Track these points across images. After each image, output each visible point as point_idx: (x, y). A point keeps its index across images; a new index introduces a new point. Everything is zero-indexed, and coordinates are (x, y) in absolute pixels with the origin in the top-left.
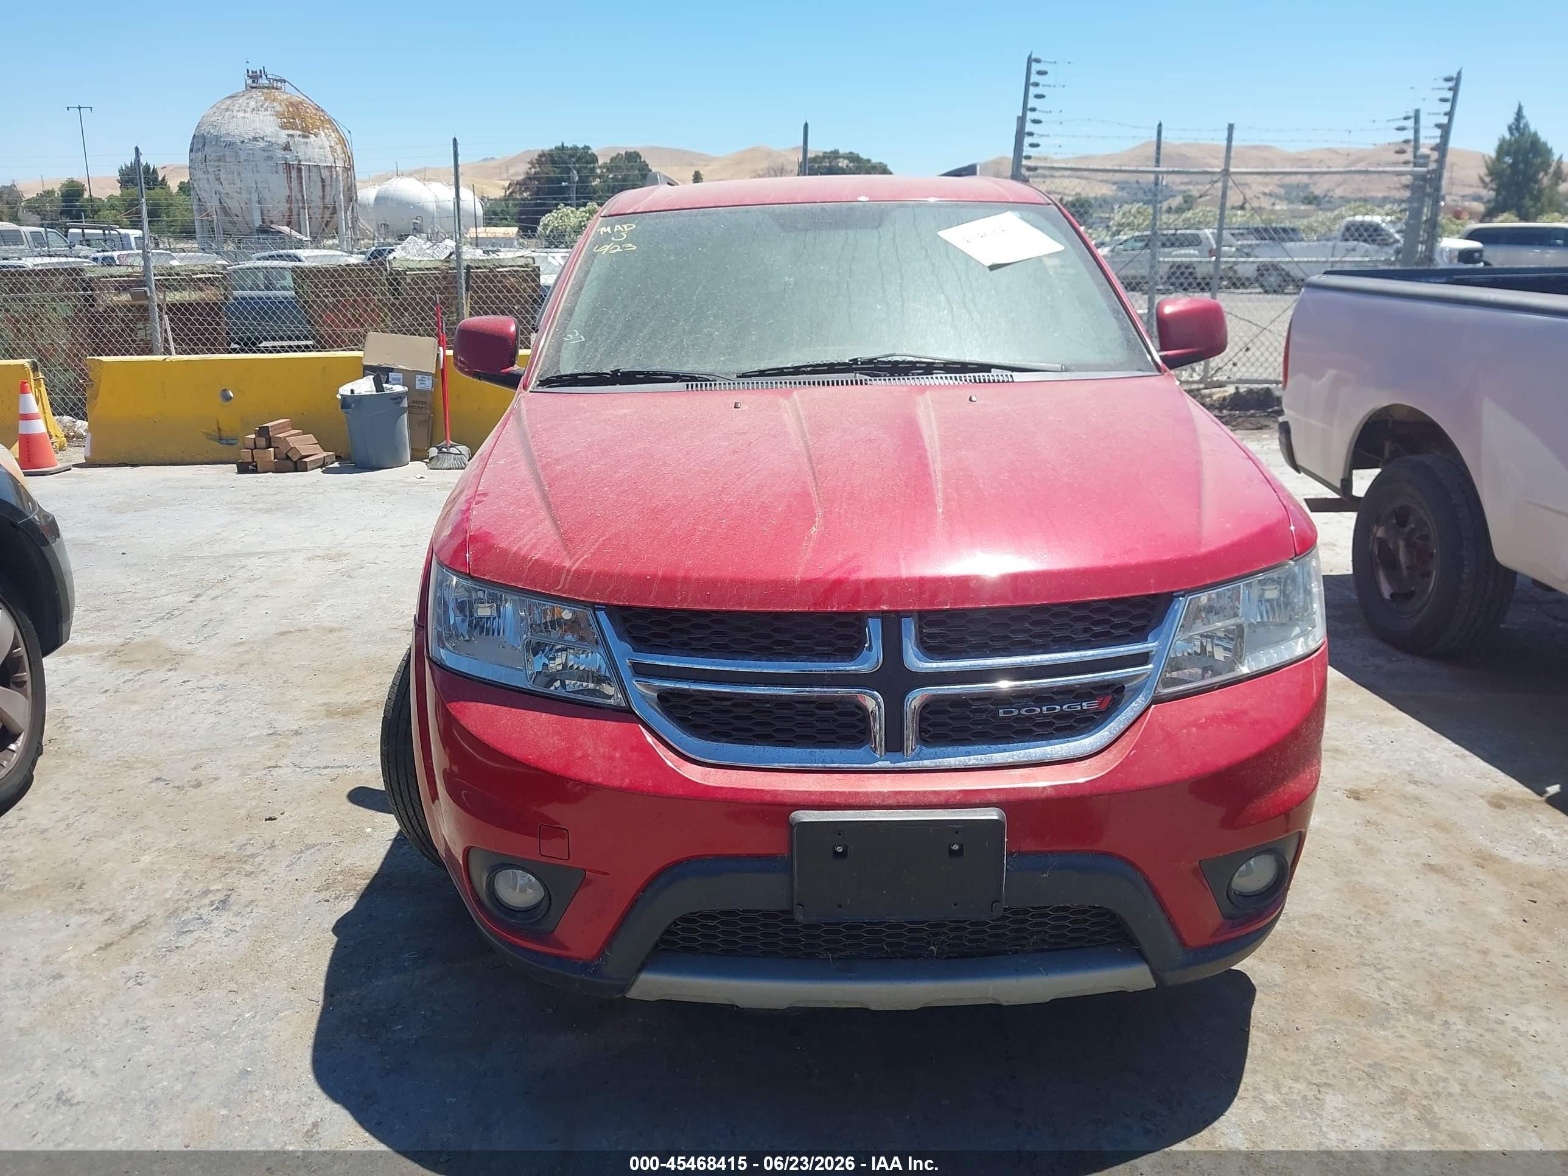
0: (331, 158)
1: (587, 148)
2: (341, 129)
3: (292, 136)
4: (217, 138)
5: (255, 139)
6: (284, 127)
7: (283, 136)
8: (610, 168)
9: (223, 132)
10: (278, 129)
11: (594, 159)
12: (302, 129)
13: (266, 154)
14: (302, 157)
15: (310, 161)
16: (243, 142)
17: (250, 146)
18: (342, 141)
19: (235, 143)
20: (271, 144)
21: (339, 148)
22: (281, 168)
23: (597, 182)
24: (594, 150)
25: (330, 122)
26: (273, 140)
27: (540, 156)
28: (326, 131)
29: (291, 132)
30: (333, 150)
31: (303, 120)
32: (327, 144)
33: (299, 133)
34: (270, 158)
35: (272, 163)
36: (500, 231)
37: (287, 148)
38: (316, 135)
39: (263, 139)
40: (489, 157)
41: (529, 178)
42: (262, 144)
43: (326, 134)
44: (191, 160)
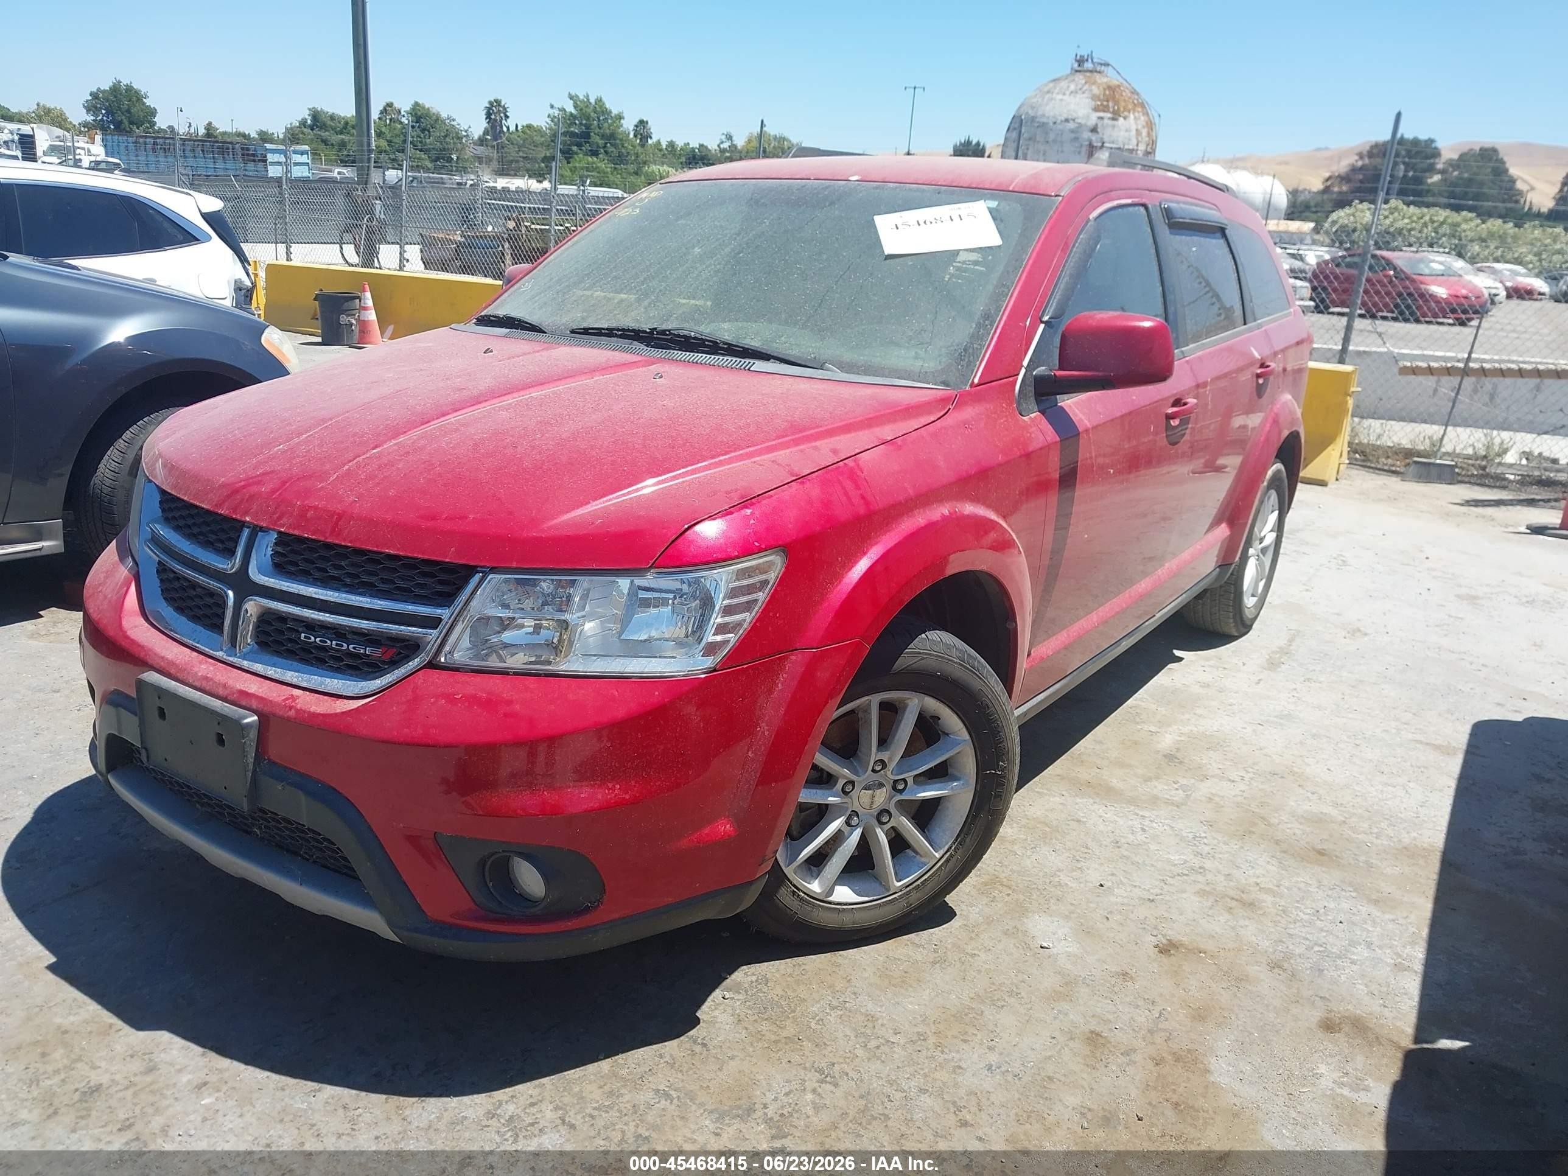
0: (1134, 141)
1: (1432, 141)
2: (1153, 113)
3: (1101, 118)
4: (1033, 119)
5: (1067, 120)
6: (1096, 109)
7: (1093, 118)
8: (1453, 164)
9: (1040, 113)
10: (1090, 111)
11: (1436, 154)
12: (1114, 112)
13: (1073, 135)
14: (1106, 139)
15: (1113, 143)
16: (1055, 123)
17: (1060, 127)
18: (1150, 125)
19: (1047, 123)
20: (1080, 125)
21: (1144, 132)
22: (1084, 149)
23: (1436, 178)
24: (1440, 144)
25: (1142, 105)
26: (1083, 122)
27: (1372, 147)
28: (1137, 114)
29: (1101, 114)
30: (1138, 133)
31: (1116, 103)
32: (1134, 128)
33: (1109, 115)
34: (1076, 139)
35: (1077, 145)
36: (1295, 226)
37: (1094, 130)
38: (1125, 118)
39: (1074, 120)
40: (1323, 146)
41: (1354, 170)
42: (1072, 125)
43: (1135, 118)
44: (1006, 139)
